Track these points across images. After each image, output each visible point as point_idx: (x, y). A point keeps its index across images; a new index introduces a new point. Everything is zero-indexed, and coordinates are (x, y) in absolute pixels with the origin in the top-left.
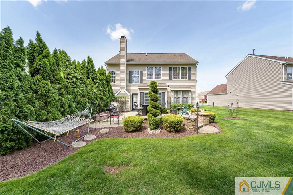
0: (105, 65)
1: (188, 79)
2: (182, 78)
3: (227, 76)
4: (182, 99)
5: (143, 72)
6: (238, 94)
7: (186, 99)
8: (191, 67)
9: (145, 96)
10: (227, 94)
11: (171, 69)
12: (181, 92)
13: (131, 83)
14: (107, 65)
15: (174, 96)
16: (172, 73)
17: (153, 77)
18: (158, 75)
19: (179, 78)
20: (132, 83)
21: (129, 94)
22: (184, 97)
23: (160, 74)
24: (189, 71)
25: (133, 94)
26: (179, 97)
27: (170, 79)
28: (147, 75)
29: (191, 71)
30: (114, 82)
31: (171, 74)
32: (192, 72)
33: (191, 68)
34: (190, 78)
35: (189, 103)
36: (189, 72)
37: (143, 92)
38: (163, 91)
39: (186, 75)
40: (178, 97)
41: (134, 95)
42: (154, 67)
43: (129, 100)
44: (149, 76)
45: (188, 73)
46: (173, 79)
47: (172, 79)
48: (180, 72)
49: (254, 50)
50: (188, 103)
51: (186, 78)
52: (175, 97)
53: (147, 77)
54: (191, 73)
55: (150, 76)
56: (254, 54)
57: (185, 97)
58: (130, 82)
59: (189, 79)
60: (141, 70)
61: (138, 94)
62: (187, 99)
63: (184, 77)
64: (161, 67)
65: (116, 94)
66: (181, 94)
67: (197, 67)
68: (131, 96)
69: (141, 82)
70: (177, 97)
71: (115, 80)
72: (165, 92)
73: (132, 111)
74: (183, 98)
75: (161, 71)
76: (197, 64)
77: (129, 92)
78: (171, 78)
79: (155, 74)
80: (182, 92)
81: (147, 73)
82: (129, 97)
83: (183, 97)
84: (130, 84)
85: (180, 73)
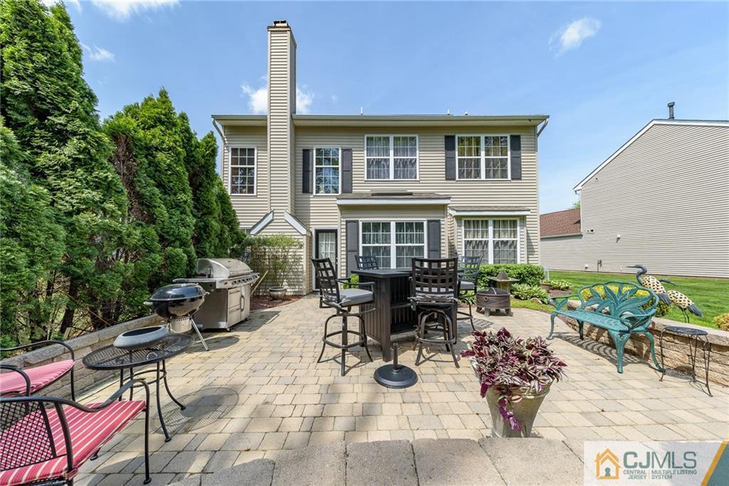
0: (214, 123)
1: (509, 178)
2: (487, 176)
3: (579, 187)
4: (495, 247)
5: (355, 154)
6: (619, 236)
7: (508, 246)
8: (518, 137)
9: (364, 236)
10: (582, 235)
11: (449, 144)
12: (491, 223)
13: (312, 193)
14: (224, 127)
15: (465, 237)
16: (454, 158)
17: (388, 171)
18: (405, 163)
19: (478, 174)
20: (314, 194)
21: (304, 231)
22: (501, 239)
23: (413, 163)
24: (512, 148)
25: (318, 232)
26: (484, 239)
27: (447, 179)
28: (369, 166)
29: (519, 149)
30: (251, 190)
31: (449, 161)
32: (525, 156)
33: (520, 141)
34: (517, 176)
35: (519, 262)
36: (511, 153)
37: (357, 222)
38: (434, 216)
39: (504, 162)
40: (481, 239)
41: (320, 234)
42: (392, 137)
43: (303, 253)
44: (373, 169)
45: (509, 157)
46: (457, 179)
47: (454, 179)
48: (483, 153)
49: (671, 106)
50: (515, 262)
51: (504, 174)
52: (467, 239)
53: (368, 171)
54: (519, 157)
55: (376, 168)
56: (672, 118)
57: (505, 239)
58: (306, 190)
59: (512, 179)
60: (345, 147)
61: (335, 231)
62: (510, 247)
63: (496, 170)
64: (417, 136)
65: (253, 232)
66: (491, 229)
67: (538, 135)
68: (311, 238)
69: (347, 189)
70: (476, 239)
71: (251, 181)
72: (439, 221)
73: (314, 291)
74: (496, 245)
75: (418, 152)
76: (539, 127)
77: (302, 224)
78: (450, 176)
79: (395, 161)
80: (494, 221)
81: (366, 158)
82: (304, 240)
83: (497, 239)
84: (306, 195)
85: (483, 156)
